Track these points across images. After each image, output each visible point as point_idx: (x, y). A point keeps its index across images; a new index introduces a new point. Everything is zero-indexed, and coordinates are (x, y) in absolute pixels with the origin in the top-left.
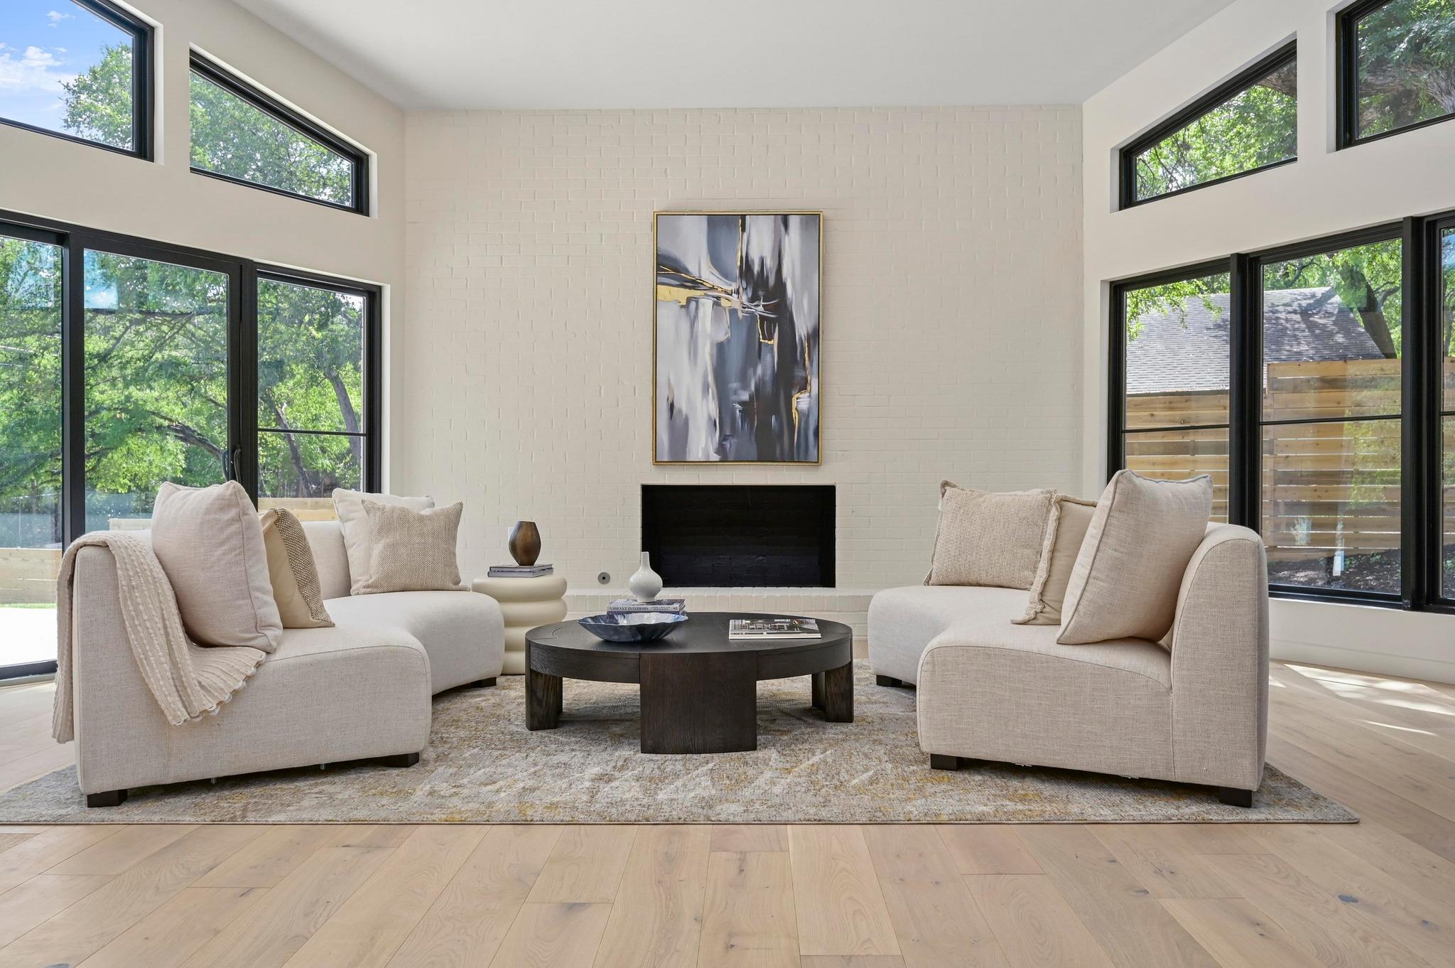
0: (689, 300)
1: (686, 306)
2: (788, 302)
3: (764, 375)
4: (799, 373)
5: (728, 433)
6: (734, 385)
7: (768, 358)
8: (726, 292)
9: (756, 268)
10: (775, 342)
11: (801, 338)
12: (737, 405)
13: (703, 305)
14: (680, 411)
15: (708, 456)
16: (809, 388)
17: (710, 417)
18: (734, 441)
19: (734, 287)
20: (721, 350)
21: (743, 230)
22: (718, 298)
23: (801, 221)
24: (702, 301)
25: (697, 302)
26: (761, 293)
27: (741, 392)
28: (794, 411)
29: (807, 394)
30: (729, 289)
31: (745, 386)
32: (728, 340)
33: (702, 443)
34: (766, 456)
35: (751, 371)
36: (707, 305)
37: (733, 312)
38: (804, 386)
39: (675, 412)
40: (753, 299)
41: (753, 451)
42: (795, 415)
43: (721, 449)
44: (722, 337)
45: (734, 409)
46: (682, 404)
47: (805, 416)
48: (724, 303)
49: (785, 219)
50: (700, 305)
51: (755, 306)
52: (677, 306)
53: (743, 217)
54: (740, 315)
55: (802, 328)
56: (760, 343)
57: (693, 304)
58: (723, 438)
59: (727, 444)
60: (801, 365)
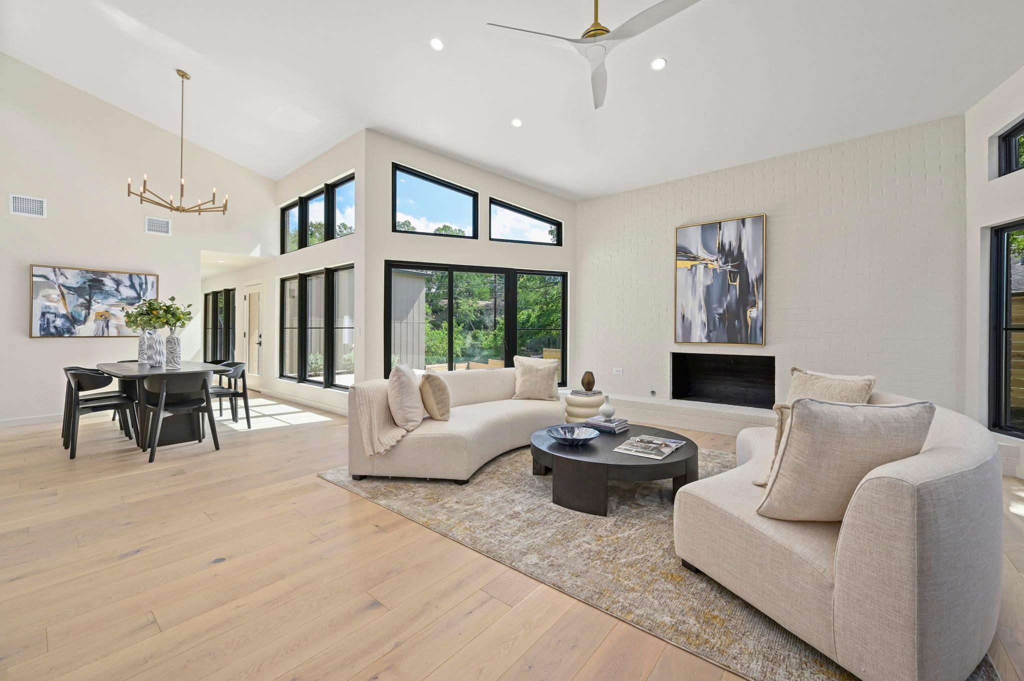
0: (692, 266)
1: (691, 270)
2: (745, 263)
3: (731, 300)
4: (751, 298)
5: (712, 329)
6: (715, 306)
7: (734, 291)
8: (711, 261)
9: (727, 247)
10: (737, 283)
11: (752, 280)
12: (717, 316)
13: (699, 268)
14: (687, 318)
15: (702, 340)
16: (757, 306)
17: (702, 321)
18: (715, 333)
19: (715, 258)
20: (708, 289)
21: (720, 229)
22: (707, 264)
23: (753, 221)
24: (698, 266)
25: (696, 267)
26: (729, 259)
27: (719, 309)
28: (748, 318)
29: (756, 309)
30: (712, 259)
31: (721, 306)
32: (712, 284)
33: (698, 333)
34: (732, 340)
35: (724, 298)
36: (701, 268)
37: (714, 270)
38: (754, 305)
39: (685, 319)
40: (726, 263)
41: (725, 338)
42: (749, 320)
43: (708, 337)
44: (709, 283)
45: (715, 318)
46: (688, 315)
47: (755, 321)
48: (710, 266)
49: (743, 221)
50: (697, 268)
51: (727, 266)
52: (686, 270)
53: (720, 223)
54: (718, 271)
55: (753, 275)
56: (729, 284)
57: (694, 268)
58: (709, 331)
59: (711, 334)
60: (752, 294)
